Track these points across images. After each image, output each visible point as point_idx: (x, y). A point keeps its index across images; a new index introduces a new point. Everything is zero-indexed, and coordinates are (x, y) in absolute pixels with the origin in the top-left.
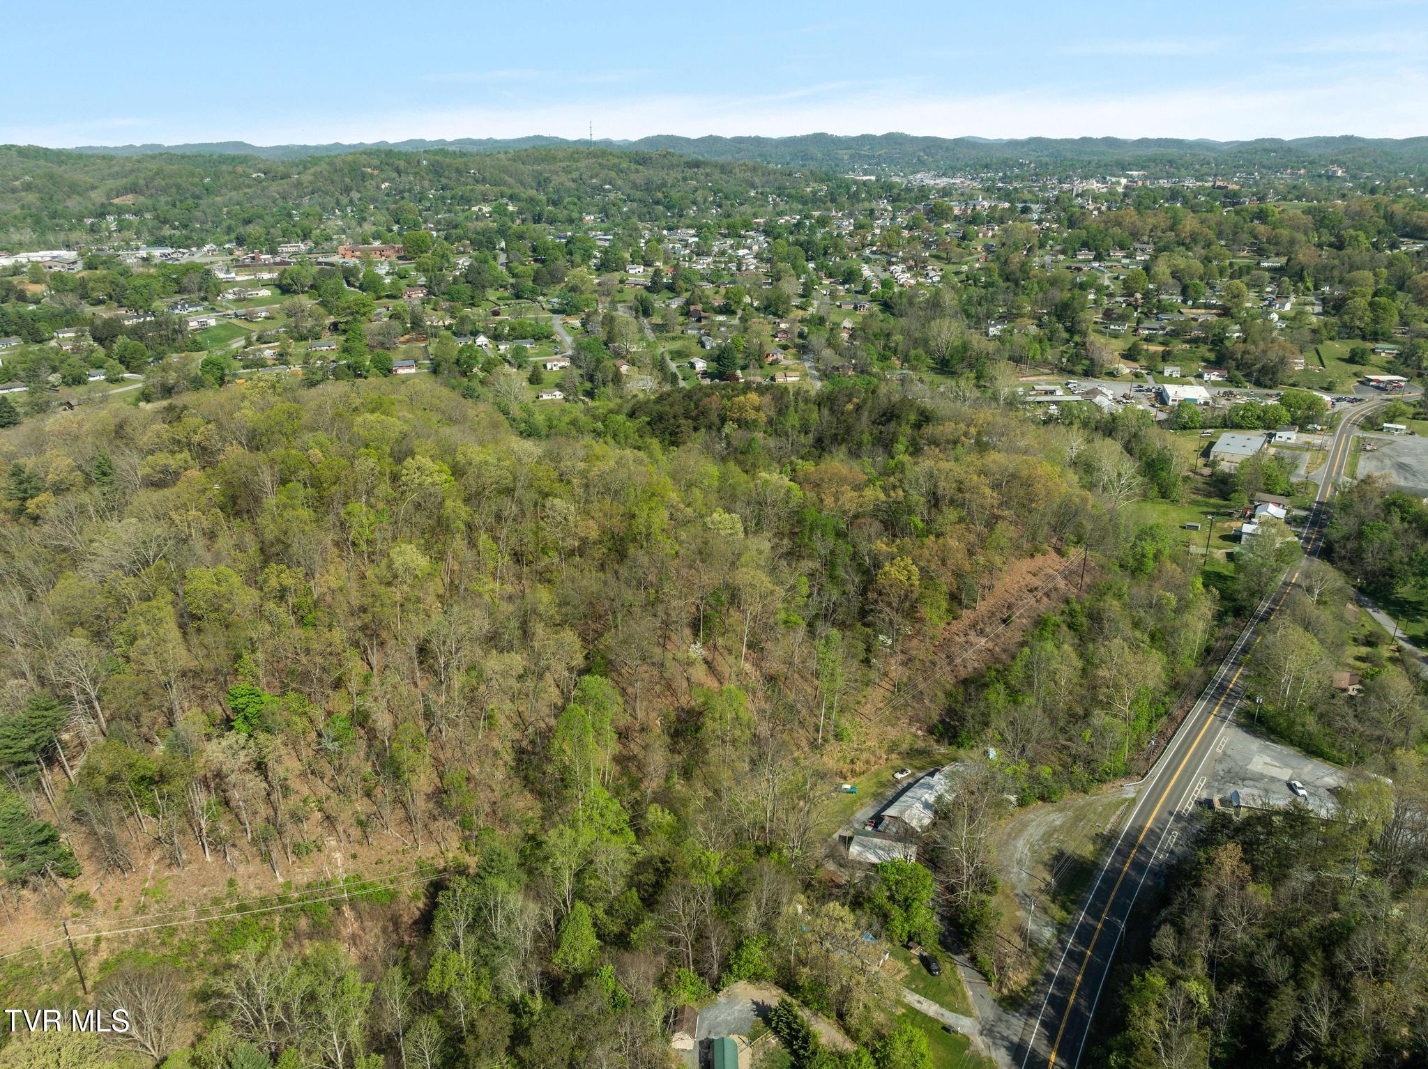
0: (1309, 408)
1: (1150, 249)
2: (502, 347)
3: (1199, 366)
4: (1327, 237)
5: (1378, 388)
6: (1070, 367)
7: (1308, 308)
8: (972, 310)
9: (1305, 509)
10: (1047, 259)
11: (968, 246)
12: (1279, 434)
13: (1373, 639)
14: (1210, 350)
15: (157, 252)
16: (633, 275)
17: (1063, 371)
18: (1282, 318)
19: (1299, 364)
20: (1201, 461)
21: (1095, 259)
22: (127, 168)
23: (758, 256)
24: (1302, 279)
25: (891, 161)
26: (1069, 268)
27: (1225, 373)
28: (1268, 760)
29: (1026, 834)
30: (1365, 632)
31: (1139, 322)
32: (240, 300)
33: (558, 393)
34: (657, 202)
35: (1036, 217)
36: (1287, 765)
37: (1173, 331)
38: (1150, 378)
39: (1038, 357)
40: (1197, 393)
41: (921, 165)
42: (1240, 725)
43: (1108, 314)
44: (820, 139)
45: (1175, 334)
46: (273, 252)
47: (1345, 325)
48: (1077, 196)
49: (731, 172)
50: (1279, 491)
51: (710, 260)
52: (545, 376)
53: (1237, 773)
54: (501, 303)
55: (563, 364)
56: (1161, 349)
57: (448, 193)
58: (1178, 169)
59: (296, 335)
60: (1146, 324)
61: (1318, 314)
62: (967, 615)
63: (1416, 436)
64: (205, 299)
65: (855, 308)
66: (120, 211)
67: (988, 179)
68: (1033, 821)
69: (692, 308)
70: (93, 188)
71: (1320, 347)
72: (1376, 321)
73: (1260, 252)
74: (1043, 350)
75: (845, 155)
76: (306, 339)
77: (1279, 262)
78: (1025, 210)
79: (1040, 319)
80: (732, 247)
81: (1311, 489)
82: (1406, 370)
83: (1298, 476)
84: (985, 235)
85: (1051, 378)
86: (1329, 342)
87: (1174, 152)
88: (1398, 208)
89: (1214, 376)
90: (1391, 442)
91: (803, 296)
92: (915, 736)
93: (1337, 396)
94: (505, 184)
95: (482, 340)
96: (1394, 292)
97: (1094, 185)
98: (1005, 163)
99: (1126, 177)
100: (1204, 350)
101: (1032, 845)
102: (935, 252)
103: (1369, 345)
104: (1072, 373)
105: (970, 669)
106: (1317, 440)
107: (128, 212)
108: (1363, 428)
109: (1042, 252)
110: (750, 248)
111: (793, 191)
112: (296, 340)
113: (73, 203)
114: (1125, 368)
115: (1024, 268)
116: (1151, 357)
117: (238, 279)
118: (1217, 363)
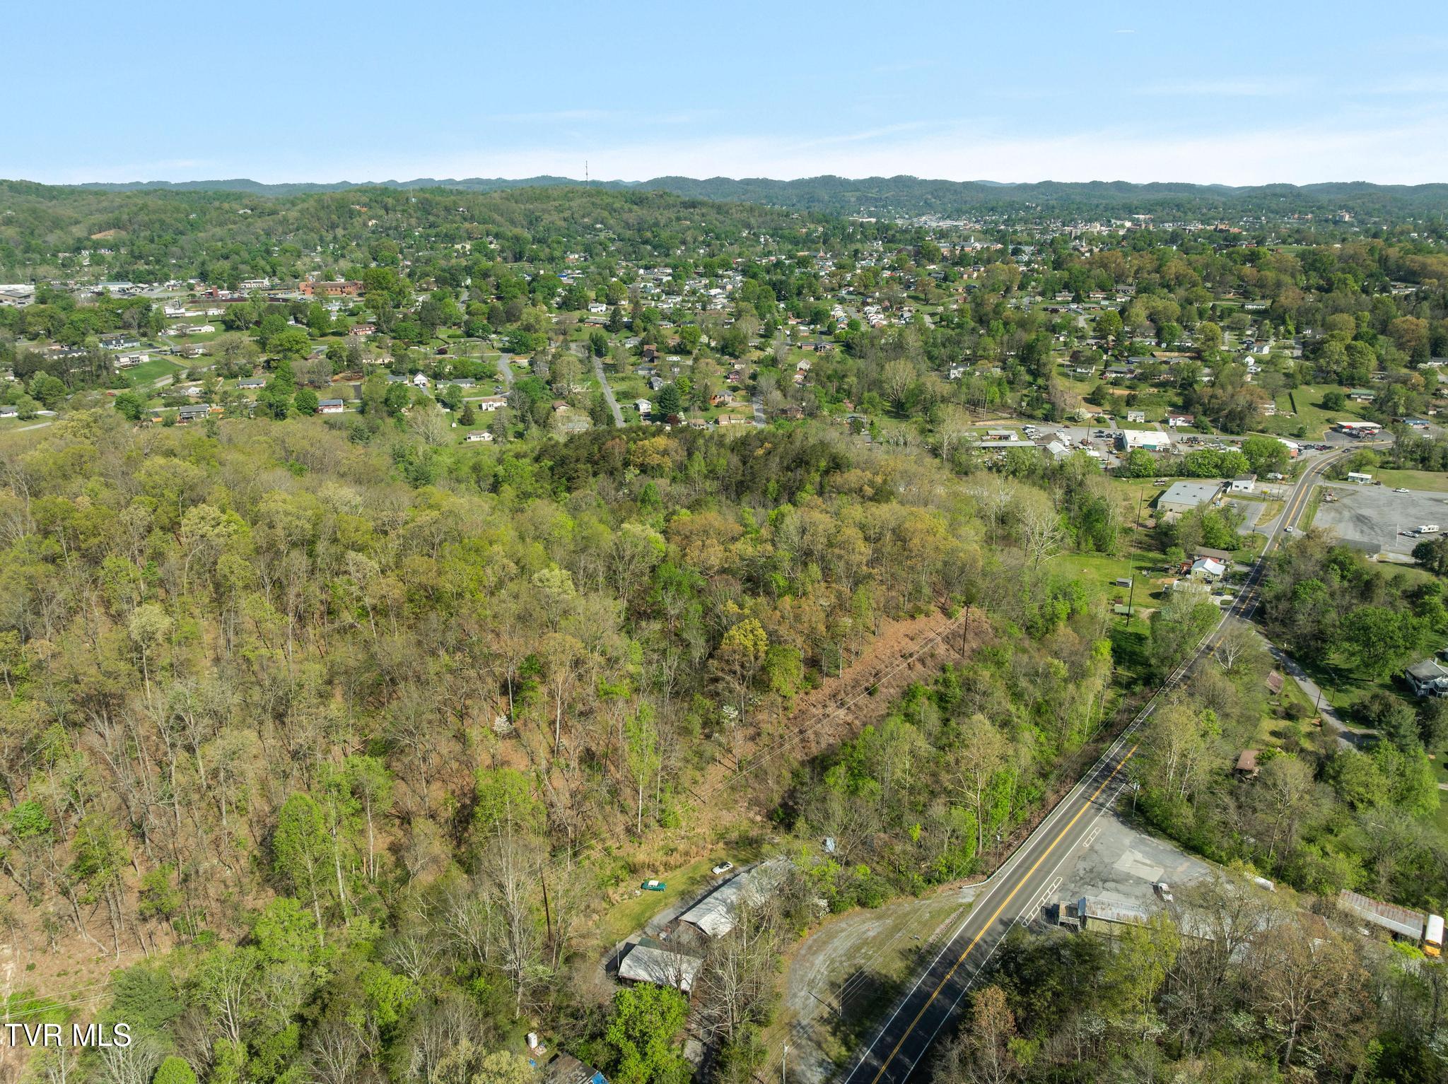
0: (1270, 456)
1: (1132, 291)
2: (440, 386)
3: (1164, 411)
4: (1315, 279)
5: (1350, 435)
6: (1029, 412)
7: (1287, 352)
8: (935, 352)
9: (1247, 565)
10: (1026, 300)
11: (948, 287)
12: (1235, 483)
13: (1293, 712)
14: (1178, 395)
15: (114, 287)
16: (595, 314)
17: (1022, 415)
18: (1258, 361)
19: (1269, 409)
20: (1149, 511)
21: (1073, 301)
22: (116, 204)
23: (731, 297)
24: (1284, 323)
25: (898, 203)
26: (1046, 309)
27: (1191, 418)
28: (1139, 856)
29: (829, 948)
30: (1286, 703)
31: (1107, 364)
32: (182, 335)
33: (486, 434)
34: (646, 242)
35: (1026, 258)
36: (1160, 863)
37: (1142, 374)
38: (1113, 424)
39: (998, 400)
40: (1158, 438)
41: (928, 208)
42: (1117, 814)
43: (1075, 357)
44: (828, 182)
45: (1143, 378)
46: (232, 288)
47: (1320, 369)
48: (1076, 238)
49: (727, 212)
50: (1223, 545)
51: (679, 299)
52: (477, 415)
53: (1099, 873)
54: (451, 341)
55: (498, 404)
56: (1127, 392)
57: (432, 231)
58: (1185, 213)
59: (225, 372)
60: (1114, 367)
61: (1297, 358)
62: (828, 684)
63: (1382, 486)
64: (144, 335)
65: (816, 349)
66: (97, 245)
67: (992, 221)
68: (842, 931)
69: (646, 347)
70: (77, 222)
71: (1294, 392)
72: (1352, 365)
73: (1246, 295)
74: (1002, 395)
75: (852, 197)
76: (236, 376)
77: (1264, 305)
78: (1016, 252)
79: (1004, 362)
80: (706, 286)
81: (1259, 542)
82: (1381, 417)
83: (1248, 528)
84: (969, 277)
85: (1009, 422)
86: (1304, 387)
87: (1183, 196)
88: (1393, 252)
89: (1180, 421)
90: (1354, 493)
91: (762, 336)
92: (753, 822)
93: (1306, 443)
94: (494, 222)
95: (420, 379)
96: (1374, 337)
97: (1097, 228)
98: (1011, 206)
99: (1132, 220)
100: (1172, 395)
101: (833, 961)
102: (913, 293)
103: (1346, 390)
104: (1031, 417)
105: (823, 745)
106: (1274, 489)
107: (104, 247)
108: (1328, 477)
109: (1020, 293)
110: (723, 288)
111: (786, 232)
112: (226, 377)
113: (53, 239)
114: (1086, 412)
115: (997, 310)
116: (1115, 401)
117: (188, 314)
118: (1184, 408)
